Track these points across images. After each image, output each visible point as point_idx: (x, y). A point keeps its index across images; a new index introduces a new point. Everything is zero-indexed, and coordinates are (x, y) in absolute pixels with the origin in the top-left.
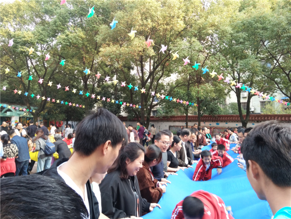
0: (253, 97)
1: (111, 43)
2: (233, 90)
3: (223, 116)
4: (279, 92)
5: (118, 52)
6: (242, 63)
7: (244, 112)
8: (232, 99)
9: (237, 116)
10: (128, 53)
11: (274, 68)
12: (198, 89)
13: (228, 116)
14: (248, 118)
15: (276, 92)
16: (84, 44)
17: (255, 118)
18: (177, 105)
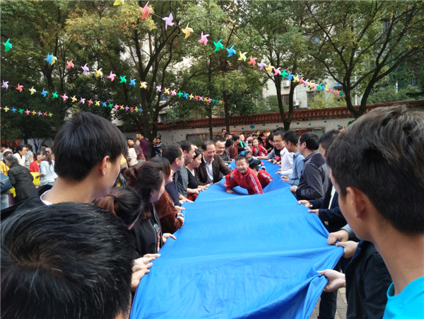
0: (298, 86)
1: (84, 11)
2: (271, 77)
3: (259, 116)
4: (332, 77)
5: (96, 25)
6: (281, 39)
7: (286, 108)
8: (270, 90)
9: (277, 114)
10: (114, 27)
11: (323, 44)
12: (223, 79)
13: (265, 116)
14: (291, 116)
15: (327, 78)
16: (38, 13)
17: (300, 115)
18: (195, 104)
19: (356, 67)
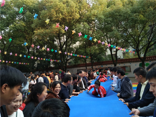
0: (118, 51)
1: (40, 28)
2: (108, 48)
3: (104, 62)
4: (131, 47)
6: (110, 34)
7: (115, 59)
10: (50, 32)
13: (107, 62)
14: (117, 62)
16: (25, 30)
19: (141, 43)
